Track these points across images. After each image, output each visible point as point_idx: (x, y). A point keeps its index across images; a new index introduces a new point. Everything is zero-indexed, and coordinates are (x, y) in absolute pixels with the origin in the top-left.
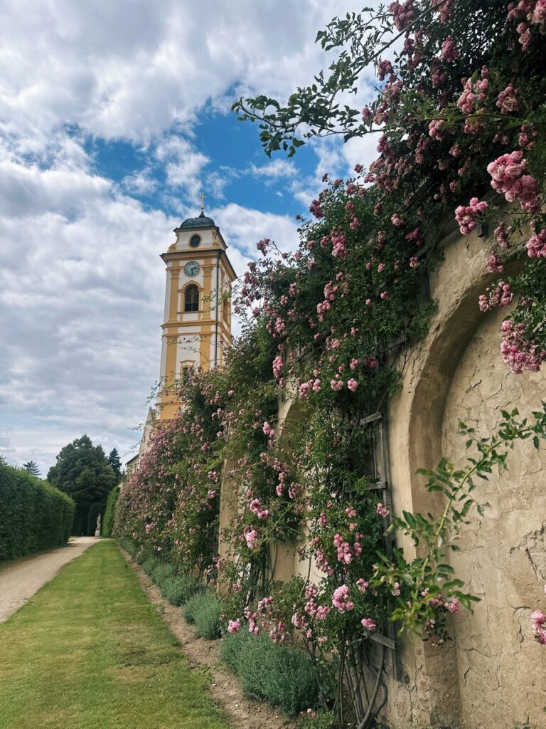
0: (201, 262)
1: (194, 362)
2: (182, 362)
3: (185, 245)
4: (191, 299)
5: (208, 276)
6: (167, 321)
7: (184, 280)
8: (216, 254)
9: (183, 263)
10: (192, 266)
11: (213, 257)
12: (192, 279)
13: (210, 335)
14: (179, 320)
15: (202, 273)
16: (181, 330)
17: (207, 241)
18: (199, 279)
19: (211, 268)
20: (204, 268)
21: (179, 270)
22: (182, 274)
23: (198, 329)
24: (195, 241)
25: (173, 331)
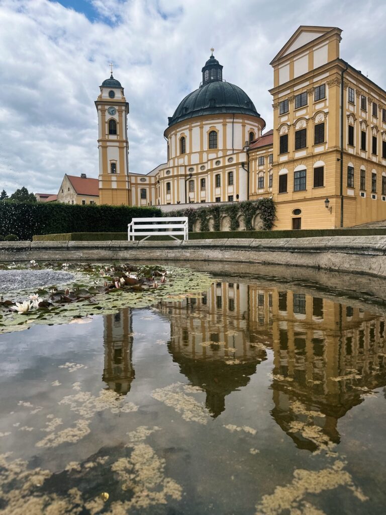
0: (117, 108)
1: (116, 161)
2: (111, 161)
3: (106, 96)
4: (113, 128)
5: (120, 116)
6: (101, 138)
7: (108, 117)
8: (125, 104)
9: (107, 107)
10: (112, 110)
11: (123, 106)
12: (112, 116)
13: (124, 148)
14: (107, 138)
15: (117, 113)
16: (108, 144)
17: (118, 96)
18: (116, 117)
19: (122, 112)
20: (118, 112)
21: (105, 111)
22: (107, 113)
23: (117, 144)
24: (112, 94)
25: (104, 144)
